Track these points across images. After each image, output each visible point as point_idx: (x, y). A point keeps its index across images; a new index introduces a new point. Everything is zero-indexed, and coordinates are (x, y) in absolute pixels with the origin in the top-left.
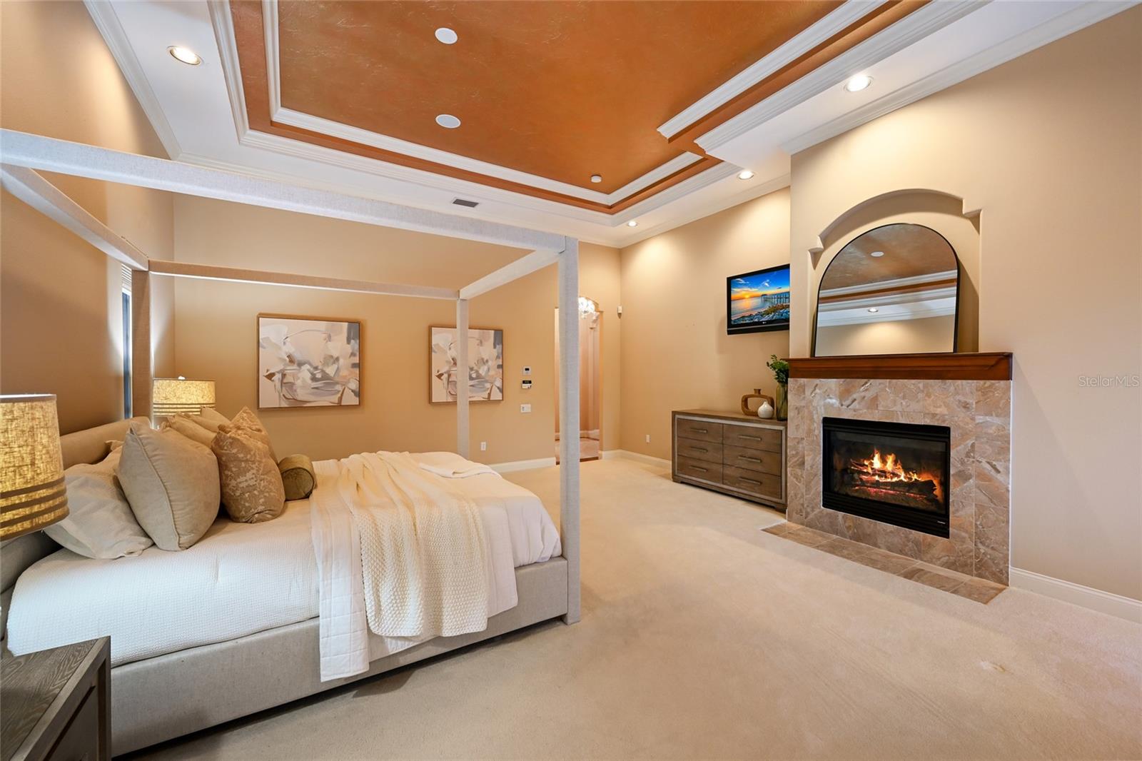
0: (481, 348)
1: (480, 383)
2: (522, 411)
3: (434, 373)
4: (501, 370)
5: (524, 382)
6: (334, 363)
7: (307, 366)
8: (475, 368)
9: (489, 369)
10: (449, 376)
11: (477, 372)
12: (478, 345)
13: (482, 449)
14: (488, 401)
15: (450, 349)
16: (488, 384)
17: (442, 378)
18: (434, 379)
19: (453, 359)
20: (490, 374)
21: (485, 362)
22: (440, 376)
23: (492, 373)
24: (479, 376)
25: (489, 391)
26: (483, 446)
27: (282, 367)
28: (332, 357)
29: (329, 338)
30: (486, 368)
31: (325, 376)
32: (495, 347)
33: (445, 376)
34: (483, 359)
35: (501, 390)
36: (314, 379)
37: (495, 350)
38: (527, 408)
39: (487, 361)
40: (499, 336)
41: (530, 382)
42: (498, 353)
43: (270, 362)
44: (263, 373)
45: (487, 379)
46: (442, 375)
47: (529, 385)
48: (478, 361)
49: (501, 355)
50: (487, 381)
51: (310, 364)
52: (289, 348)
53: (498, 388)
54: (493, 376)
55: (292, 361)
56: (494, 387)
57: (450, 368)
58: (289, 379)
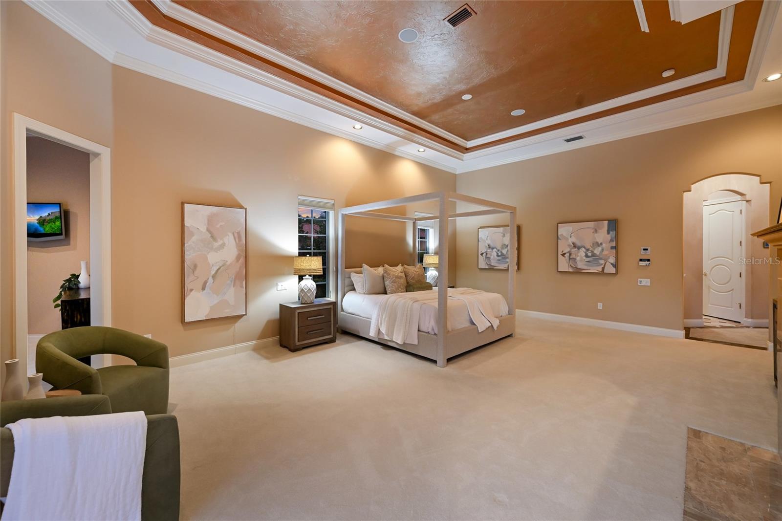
0: (596, 234)
1: (595, 260)
2: (639, 284)
3: (560, 253)
4: (614, 251)
5: (641, 260)
6: (506, 248)
7: (495, 250)
8: (591, 249)
9: (603, 250)
10: (570, 254)
11: (592, 252)
12: (593, 232)
13: (599, 308)
14: (602, 273)
15: (571, 237)
16: (603, 261)
17: (565, 256)
18: (560, 256)
19: (573, 244)
20: (603, 253)
21: (598, 245)
22: (563, 255)
23: (605, 252)
24: (594, 255)
25: (603, 266)
26: (600, 306)
27: (486, 250)
28: (505, 245)
29: (504, 236)
30: (600, 249)
31: (502, 254)
32: (608, 233)
33: (567, 255)
34: (597, 243)
35: (615, 266)
36: (498, 256)
37: (609, 235)
38: (646, 282)
39: (601, 244)
40: (614, 225)
41: (649, 260)
42: (612, 237)
43: (482, 248)
44: (480, 253)
45: (601, 257)
46: (565, 254)
47: (647, 263)
48: (593, 244)
49: (617, 238)
50: (601, 259)
51: (496, 249)
52: (489, 242)
53: (612, 264)
54: (606, 255)
55: (489, 247)
56: (607, 263)
57: (571, 249)
58: (488, 255)
